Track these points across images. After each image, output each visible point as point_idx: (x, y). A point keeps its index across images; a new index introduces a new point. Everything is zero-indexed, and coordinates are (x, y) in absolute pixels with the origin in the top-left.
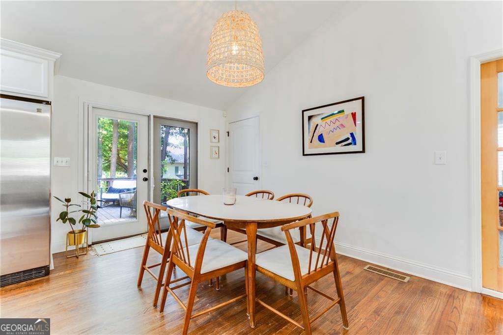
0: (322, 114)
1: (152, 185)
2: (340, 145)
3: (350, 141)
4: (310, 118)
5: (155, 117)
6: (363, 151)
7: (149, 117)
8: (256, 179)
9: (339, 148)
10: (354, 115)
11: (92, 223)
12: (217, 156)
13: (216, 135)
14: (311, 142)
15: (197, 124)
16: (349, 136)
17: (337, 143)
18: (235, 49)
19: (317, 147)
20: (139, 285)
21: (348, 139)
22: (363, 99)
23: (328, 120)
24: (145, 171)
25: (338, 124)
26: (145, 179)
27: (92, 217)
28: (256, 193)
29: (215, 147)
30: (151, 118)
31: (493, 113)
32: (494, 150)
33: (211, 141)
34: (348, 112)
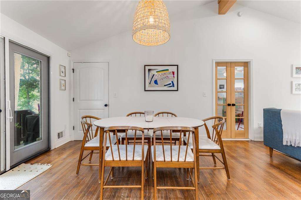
0: (157, 69)
2: (167, 86)
3: (171, 85)
4: (149, 70)
6: (177, 90)
8: (106, 106)
9: (166, 88)
10: (173, 73)
12: (64, 88)
13: (64, 70)
14: (150, 84)
16: (171, 82)
17: (165, 86)
19: (154, 87)
22: (177, 66)
23: (160, 73)
25: (165, 76)
29: (63, 80)
30: (6, 41)
31: (217, 80)
32: (217, 92)
33: (60, 75)
34: (170, 71)
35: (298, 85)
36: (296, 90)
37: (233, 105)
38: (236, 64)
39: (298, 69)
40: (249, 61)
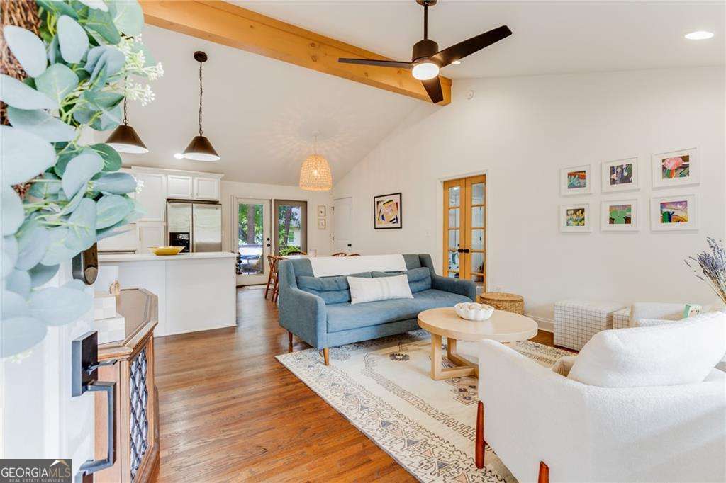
0: (383, 201)
1: (273, 249)
2: (391, 222)
3: (395, 221)
4: (378, 202)
5: (275, 200)
6: (401, 228)
7: (271, 200)
8: (350, 245)
9: (391, 225)
10: (397, 204)
12: (323, 227)
13: (323, 210)
14: (378, 220)
15: (306, 202)
16: (395, 217)
18: (316, 173)
19: (381, 223)
20: (266, 297)
22: (400, 194)
23: (386, 205)
24: (268, 239)
25: (390, 208)
26: (269, 245)
27: (238, 268)
28: (338, 254)
29: (322, 220)
30: (273, 201)
31: (447, 209)
32: (447, 229)
33: (319, 216)
34: (394, 202)
35: (572, 212)
36: (568, 225)
37: (467, 251)
38: (473, 180)
39: (573, 177)
40: (484, 173)
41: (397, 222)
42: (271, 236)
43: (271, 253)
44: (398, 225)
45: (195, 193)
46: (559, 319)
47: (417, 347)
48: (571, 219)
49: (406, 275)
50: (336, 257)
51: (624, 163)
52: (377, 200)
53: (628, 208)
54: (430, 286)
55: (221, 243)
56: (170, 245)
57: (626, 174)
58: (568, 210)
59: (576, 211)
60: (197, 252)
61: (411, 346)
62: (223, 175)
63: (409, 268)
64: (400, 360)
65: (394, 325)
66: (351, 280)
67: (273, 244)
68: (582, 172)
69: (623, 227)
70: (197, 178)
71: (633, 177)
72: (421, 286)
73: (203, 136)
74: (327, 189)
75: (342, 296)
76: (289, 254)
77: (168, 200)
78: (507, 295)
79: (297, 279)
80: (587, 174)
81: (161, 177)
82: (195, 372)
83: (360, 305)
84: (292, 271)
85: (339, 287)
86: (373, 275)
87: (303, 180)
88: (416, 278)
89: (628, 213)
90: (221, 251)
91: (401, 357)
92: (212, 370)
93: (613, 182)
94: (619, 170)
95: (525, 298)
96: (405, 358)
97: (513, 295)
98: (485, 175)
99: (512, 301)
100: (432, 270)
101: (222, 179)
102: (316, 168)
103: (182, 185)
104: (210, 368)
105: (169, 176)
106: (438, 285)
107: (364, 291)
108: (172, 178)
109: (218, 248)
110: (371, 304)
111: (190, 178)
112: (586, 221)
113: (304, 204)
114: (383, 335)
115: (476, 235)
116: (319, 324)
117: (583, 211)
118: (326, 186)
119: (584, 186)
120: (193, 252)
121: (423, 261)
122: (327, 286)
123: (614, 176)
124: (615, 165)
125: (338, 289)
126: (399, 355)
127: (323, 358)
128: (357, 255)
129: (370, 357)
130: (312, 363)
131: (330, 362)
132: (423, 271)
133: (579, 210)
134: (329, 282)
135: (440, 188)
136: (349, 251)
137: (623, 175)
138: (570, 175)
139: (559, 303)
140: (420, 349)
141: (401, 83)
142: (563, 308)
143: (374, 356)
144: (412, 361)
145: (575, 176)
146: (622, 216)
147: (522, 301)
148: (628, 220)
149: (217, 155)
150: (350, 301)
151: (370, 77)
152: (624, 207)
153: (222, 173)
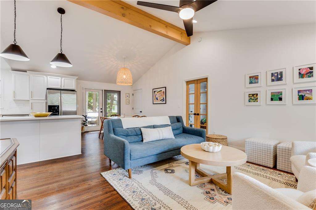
0: (157, 91)
1: (104, 114)
3: (163, 100)
4: (155, 92)
5: (105, 90)
6: (166, 103)
8: (141, 112)
9: (161, 102)
10: (164, 92)
11: (86, 125)
12: (128, 103)
14: (155, 100)
15: (120, 91)
16: (163, 98)
18: (124, 76)
20: (99, 137)
21: (162, 99)
22: (166, 87)
23: (159, 93)
24: (101, 109)
25: (161, 94)
26: (101, 112)
27: (86, 123)
28: (135, 116)
29: (127, 100)
30: (103, 90)
31: (188, 95)
32: (188, 104)
33: (126, 98)
34: (163, 91)
35: (252, 95)
36: (249, 101)
37: (198, 114)
38: (201, 81)
39: (252, 78)
40: (206, 77)
41: (164, 101)
42: (103, 108)
43: (103, 116)
44: (164, 102)
45: (63, 86)
46: (248, 148)
47: (178, 164)
48: (251, 99)
49: (171, 127)
50: (135, 118)
51: (279, 71)
52: (154, 90)
53: (281, 93)
54: (182, 132)
55: (76, 111)
56: (48, 112)
57: (279, 76)
58: (249, 95)
59: (253, 95)
60: (63, 115)
61: (174, 164)
62: (77, 77)
63: (172, 123)
64: (170, 173)
65: (166, 154)
66: (143, 130)
67: (104, 111)
68: (257, 76)
69: (278, 102)
70: (63, 78)
71: (284, 78)
72: (178, 132)
73: (62, 53)
74: (130, 84)
75: (138, 138)
76: (111, 116)
77: (47, 89)
78: (219, 136)
79: (113, 129)
80: (259, 77)
81: (44, 77)
82: (51, 186)
83: (148, 143)
84: (111, 125)
85: (137, 133)
86: (154, 127)
87: (118, 80)
88: (176, 128)
89: (281, 96)
90: (76, 115)
91: (170, 171)
92: (62, 184)
93: (273, 80)
94: (276, 75)
95: (228, 137)
96: (173, 171)
97: (222, 136)
98: (207, 78)
99: (222, 139)
100: (183, 124)
101: (77, 79)
102: (125, 74)
103: (55, 82)
104: (61, 183)
105: (48, 77)
106: (187, 131)
107: (150, 135)
108: (50, 78)
109: (75, 113)
110: (154, 143)
111: (60, 78)
112: (258, 100)
113: (119, 93)
114: (160, 159)
115: (202, 106)
116: (126, 156)
117: (257, 95)
118: (130, 83)
119: (258, 83)
120: (61, 115)
121: (178, 119)
122: (130, 133)
123: (273, 78)
124: (274, 72)
125: (136, 134)
126: (169, 170)
127: (128, 173)
128: (144, 116)
129: (154, 171)
130: (121, 177)
131: (132, 177)
132: (178, 125)
133: (255, 94)
134: (131, 131)
135: (185, 84)
136: (141, 115)
137: (278, 77)
138: (250, 77)
139: (247, 140)
140: (179, 166)
141: (167, 32)
142: (250, 143)
143: (156, 171)
144: (176, 174)
145: (253, 78)
146: (277, 97)
147: (226, 139)
148: (280, 99)
149: (71, 64)
150: (142, 141)
151: (152, 28)
152: (279, 92)
153: (77, 76)
